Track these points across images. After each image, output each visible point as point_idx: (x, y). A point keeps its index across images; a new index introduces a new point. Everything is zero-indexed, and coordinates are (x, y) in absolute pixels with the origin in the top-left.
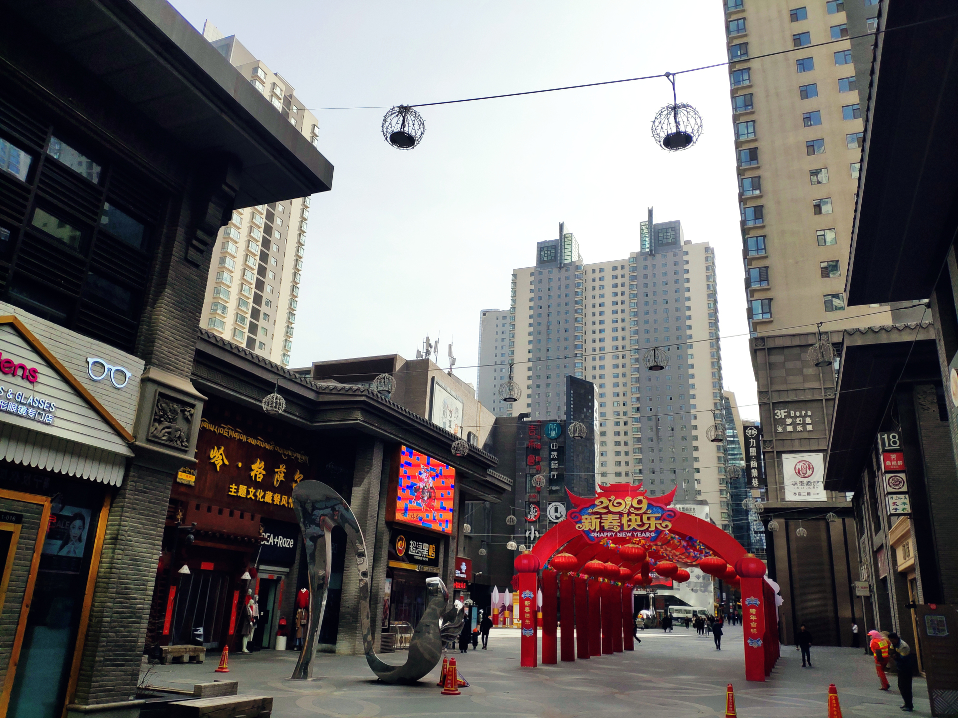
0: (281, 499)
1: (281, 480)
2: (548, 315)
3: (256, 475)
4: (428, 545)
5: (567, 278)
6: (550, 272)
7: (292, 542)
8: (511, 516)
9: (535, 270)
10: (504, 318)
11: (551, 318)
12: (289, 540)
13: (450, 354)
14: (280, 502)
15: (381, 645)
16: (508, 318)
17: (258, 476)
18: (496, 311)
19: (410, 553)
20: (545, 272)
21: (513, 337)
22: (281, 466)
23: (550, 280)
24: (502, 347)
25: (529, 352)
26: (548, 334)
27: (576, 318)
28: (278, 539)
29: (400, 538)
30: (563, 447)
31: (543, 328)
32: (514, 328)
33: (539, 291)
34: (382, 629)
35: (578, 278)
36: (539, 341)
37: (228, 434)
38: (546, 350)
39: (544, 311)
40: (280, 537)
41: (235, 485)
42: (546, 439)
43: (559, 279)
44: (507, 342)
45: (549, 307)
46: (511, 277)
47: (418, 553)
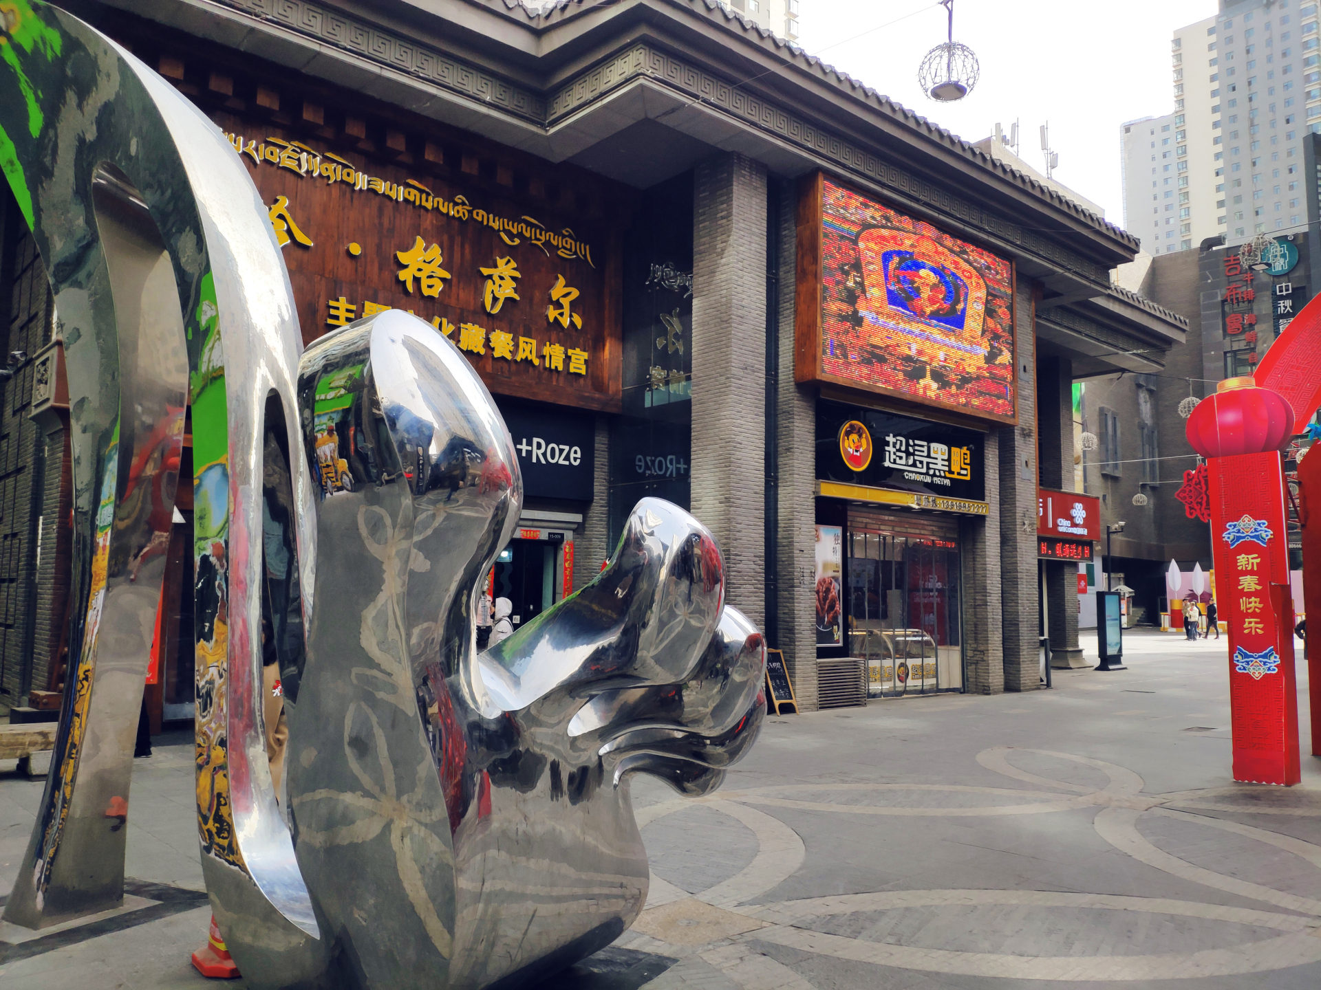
0: (517, 346)
1: (508, 300)
2: (1250, 99)
3: (417, 280)
4: (945, 448)
5: (1284, 20)
6: (1247, 18)
7: (576, 454)
8: (1187, 400)
9: (1218, 22)
10: (1165, 128)
11: (1255, 104)
12: (567, 448)
13: (1044, 147)
14: (514, 353)
15: (821, 689)
16: (1172, 127)
17: (425, 283)
18: (1149, 120)
19: (887, 464)
20: (1238, 20)
21: (1185, 152)
22: (501, 262)
23: (1248, 32)
24: (1166, 180)
25: (1217, 174)
26: (1252, 135)
27: (1309, 93)
28: (529, 443)
29: (851, 426)
30: (1303, 288)
31: (1242, 126)
32: (1184, 137)
33: (1228, 59)
34: (818, 649)
35: (1306, 15)
36: (1236, 150)
37: (300, 166)
38: (1250, 163)
39: (1241, 94)
40: (535, 440)
41: (350, 302)
42: (1265, 279)
43: (1268, 26)
44: (1173, 171)
45: (1250, 83)
46: (1170, 46)
47: (914, 465)
